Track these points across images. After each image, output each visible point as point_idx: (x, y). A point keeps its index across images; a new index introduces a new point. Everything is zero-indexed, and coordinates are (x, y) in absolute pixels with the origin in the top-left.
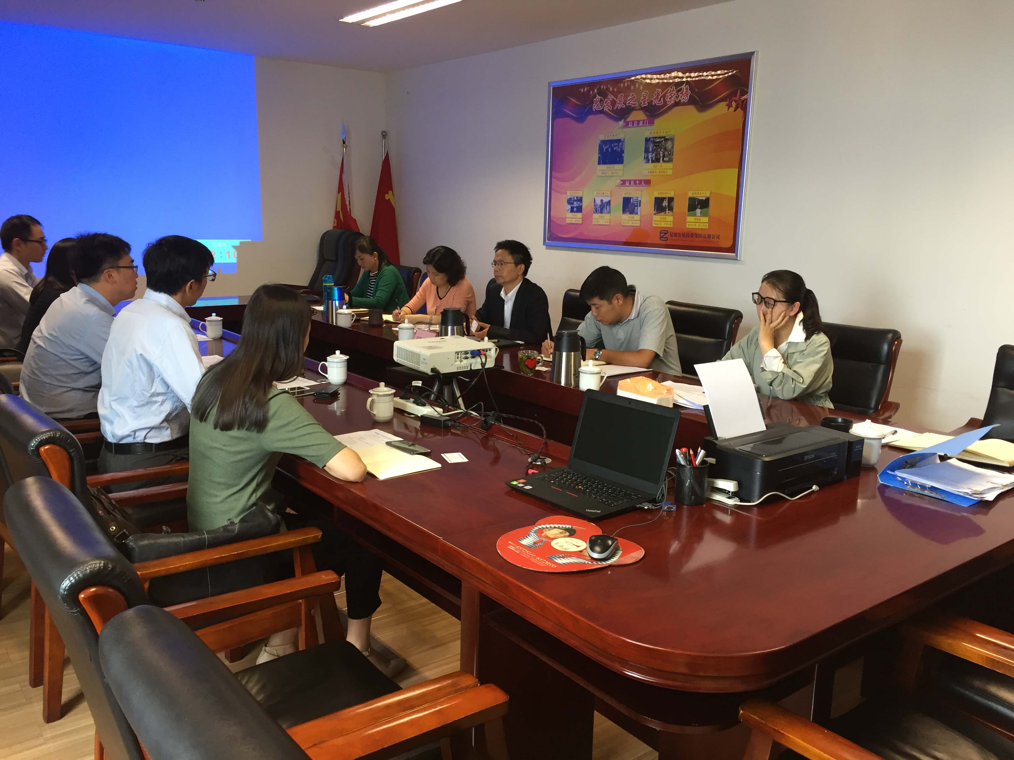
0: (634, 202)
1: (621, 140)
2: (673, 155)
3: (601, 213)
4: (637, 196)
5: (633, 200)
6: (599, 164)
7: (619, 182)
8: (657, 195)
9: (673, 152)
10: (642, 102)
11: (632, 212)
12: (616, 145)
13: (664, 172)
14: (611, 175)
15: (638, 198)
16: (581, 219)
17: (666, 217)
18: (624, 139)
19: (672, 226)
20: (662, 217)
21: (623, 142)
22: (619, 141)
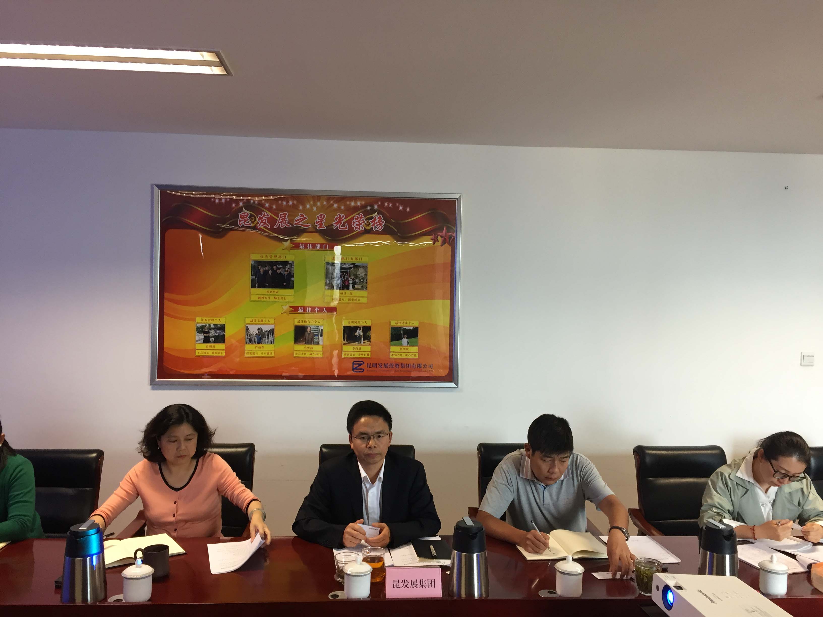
0: (312, 331)
1: (288, 262)
2: (367, 282)
3: (258, 343)
4: (317, 324)
5: (311, 328)
6: (253, 286)
7: (286, 308)
8: (346, 323)
9: (367, 280)
10: (317, 224)
11: (311, 341)
12: (281, 268)
13: (356, 300)
14: (274, 300)
15: (318, 326)
16: (224, 351)
17: (362, 347)
18: (293, 262)
19: (370, 356)
20: (355, 347)
21: (291, 265)
22: (285, 263)
